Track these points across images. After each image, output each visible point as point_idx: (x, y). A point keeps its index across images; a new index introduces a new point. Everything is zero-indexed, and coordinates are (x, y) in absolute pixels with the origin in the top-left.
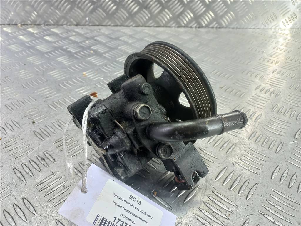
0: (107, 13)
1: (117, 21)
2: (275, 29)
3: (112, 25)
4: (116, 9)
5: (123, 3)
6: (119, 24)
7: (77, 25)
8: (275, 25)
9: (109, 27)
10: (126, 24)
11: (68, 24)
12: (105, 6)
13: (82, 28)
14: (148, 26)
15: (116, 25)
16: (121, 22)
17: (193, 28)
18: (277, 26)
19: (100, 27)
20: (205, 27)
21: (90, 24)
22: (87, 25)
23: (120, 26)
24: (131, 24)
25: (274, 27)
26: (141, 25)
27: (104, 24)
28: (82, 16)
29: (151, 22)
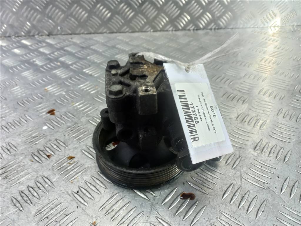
0: (79, 21)
1: (90, 29)
2: (253, 27)
3: (86, 32)
4: (87, 17)
5: (95, 11)
6: (93, 31)
7: (49, 35)
8: (253, 24)
9: (82, 35)
10: (100, 31)
11: (40, 35)
12: (76, 14)
13: (54, 38)
14: (123, 32)
15: (89, 32)
16: (94, 29)
17: (170, 31)
18: (256, 25)
19: (73, 36)
20: (182, 30)
21: (63, 33)
22: (60, 34)
23: (94, 33)
24: (105, 30)
25: (252, 26)
26: (115, 31)
27: (77, 32)
28: (53, 25)
29: (125, 27)
